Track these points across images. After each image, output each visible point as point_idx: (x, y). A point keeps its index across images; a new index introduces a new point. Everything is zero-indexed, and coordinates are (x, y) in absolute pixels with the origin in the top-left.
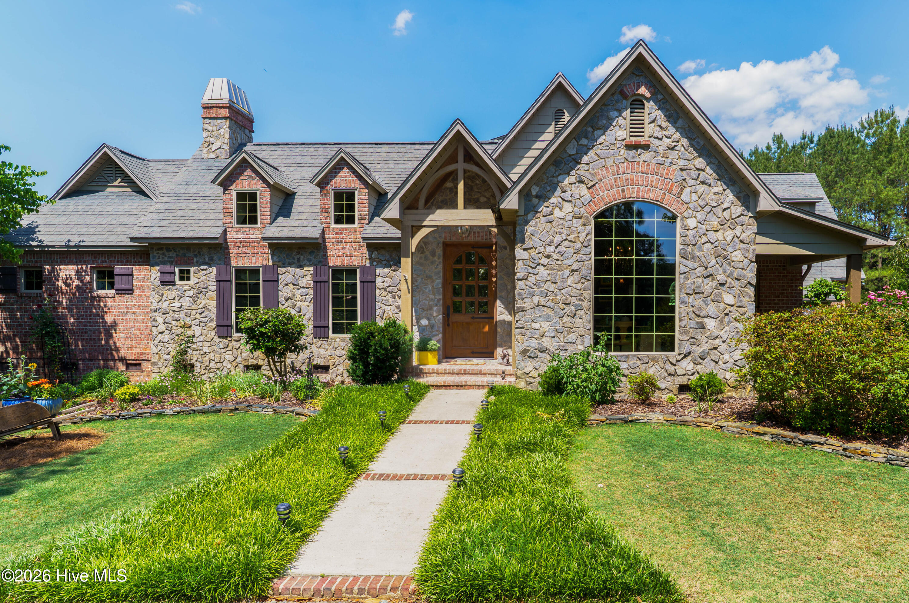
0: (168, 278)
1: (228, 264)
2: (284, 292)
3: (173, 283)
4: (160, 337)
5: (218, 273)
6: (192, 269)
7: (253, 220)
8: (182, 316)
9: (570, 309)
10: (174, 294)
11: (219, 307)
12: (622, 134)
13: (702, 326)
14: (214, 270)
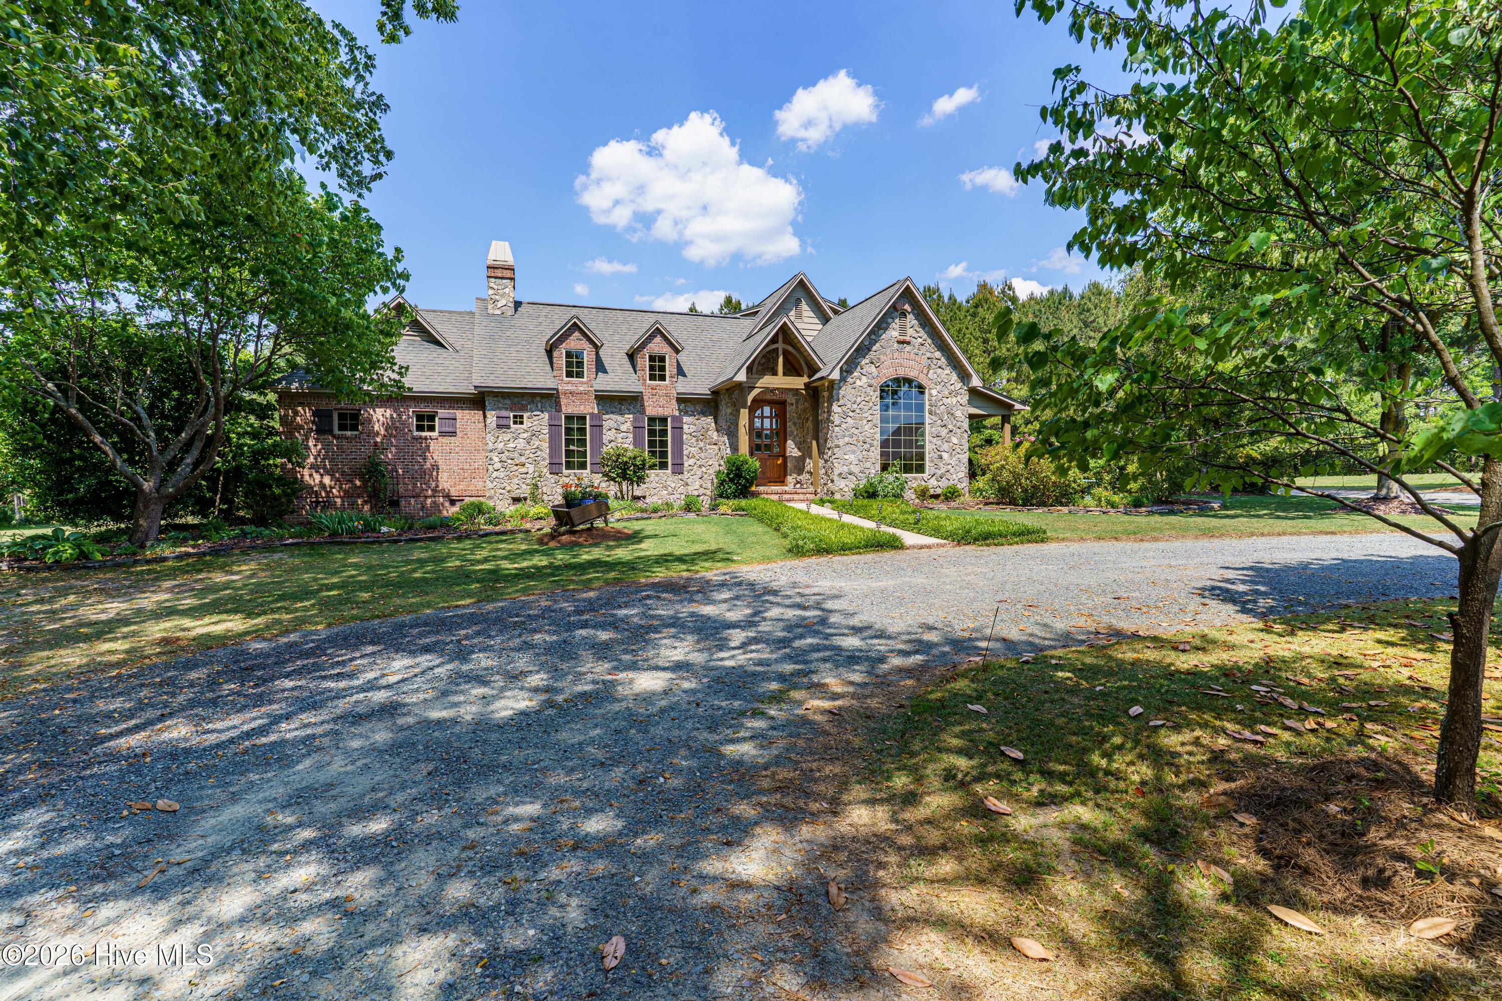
0: (503, 422)
1: (559, 410)
2: (607, 436)
3: (508, 427)
4: (495, 474)
5: (550, 418)
6: (526, 415)
7: (580, 375)
8: (516, 455)
9: (866, 446)
10: (509, 436)
11: (550, 447)
12: (895, 334)
13: (941, 457)
14: (546, 416)
